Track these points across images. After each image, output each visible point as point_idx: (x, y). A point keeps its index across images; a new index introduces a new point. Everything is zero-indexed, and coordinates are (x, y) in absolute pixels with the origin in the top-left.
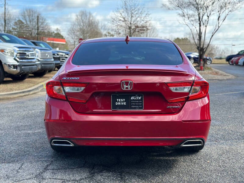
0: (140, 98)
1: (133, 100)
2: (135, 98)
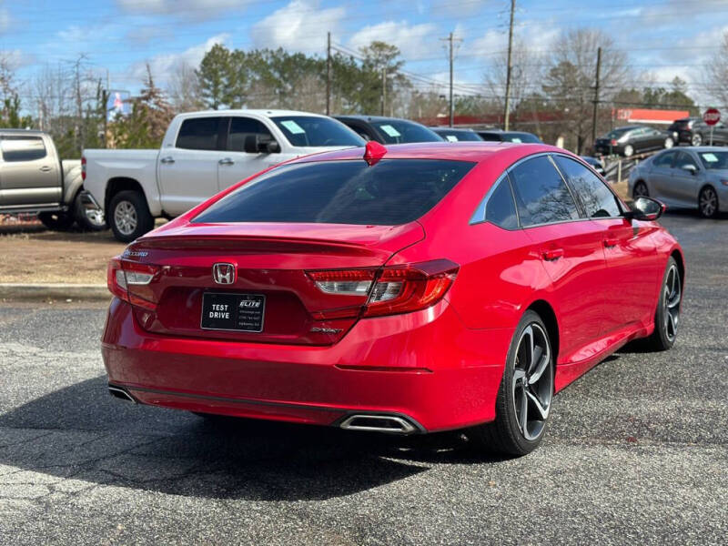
0: (257, 305)
1: (244, 308)
2: (248, 304)
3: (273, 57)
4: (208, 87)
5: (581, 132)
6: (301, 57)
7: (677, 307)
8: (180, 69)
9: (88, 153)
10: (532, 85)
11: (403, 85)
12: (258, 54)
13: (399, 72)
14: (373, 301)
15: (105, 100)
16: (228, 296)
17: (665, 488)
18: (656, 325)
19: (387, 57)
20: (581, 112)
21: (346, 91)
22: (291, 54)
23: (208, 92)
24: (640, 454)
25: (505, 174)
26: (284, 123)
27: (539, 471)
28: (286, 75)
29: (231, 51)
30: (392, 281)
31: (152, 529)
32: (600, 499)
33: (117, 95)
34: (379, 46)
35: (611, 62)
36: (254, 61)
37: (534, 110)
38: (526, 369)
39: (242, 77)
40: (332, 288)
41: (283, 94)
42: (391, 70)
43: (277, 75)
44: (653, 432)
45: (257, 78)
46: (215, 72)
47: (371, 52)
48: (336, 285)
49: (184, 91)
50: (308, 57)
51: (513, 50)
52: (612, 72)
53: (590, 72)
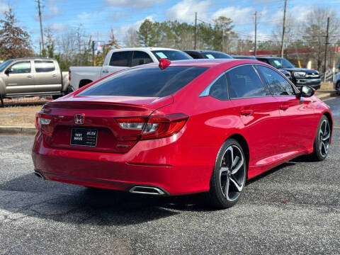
0: (94, 134)
1: (89, 135)
2: (90, 133)
3: (173, 25)
4: (142, 39)
5: (319, 58)
6: (186, 24)
7: (328, 140)
8: (130, 31)
9: (72, 68)
10: (296, 36)
11: (234, 37)
12: (166, 23)
13: (232, 30)
14: (145, 132)
15: (93, 46)
16: (82, 129)
17: (289, 226)
18: (315, 149)
19: (227, 24)
20: (319, 48)
21: (206, 40)
22: (181, 23)
23: (142, 41)
24: (284, 209)
25: (224, 73)
26: (158, 54)
27: (232, 216)
28: (179, 33)
29: (154, 22)
30: (154, 123)
31: (42, 236)
32: (254, 230)
33: (99, 43)
34: (222, 18)
35: (335, 24)
36: (164, 27)
37: (296, 48)
38: (230, 167)
39: (158, 34)
40: (127, 126)
41: (177, 42)
42: (228, 30)
43: (174, 33)
44: (296, 199)
45: (165, 34)
46: (146, 32)
47: (219, 22)
48: (129, 124)
49: (132, 41)
50: (189, 24)
51: (286, 18)
52: (336, 29)
53: (324, 29)
